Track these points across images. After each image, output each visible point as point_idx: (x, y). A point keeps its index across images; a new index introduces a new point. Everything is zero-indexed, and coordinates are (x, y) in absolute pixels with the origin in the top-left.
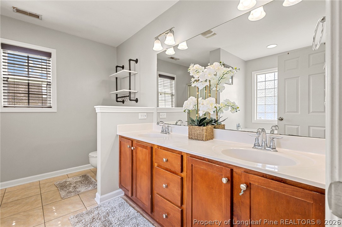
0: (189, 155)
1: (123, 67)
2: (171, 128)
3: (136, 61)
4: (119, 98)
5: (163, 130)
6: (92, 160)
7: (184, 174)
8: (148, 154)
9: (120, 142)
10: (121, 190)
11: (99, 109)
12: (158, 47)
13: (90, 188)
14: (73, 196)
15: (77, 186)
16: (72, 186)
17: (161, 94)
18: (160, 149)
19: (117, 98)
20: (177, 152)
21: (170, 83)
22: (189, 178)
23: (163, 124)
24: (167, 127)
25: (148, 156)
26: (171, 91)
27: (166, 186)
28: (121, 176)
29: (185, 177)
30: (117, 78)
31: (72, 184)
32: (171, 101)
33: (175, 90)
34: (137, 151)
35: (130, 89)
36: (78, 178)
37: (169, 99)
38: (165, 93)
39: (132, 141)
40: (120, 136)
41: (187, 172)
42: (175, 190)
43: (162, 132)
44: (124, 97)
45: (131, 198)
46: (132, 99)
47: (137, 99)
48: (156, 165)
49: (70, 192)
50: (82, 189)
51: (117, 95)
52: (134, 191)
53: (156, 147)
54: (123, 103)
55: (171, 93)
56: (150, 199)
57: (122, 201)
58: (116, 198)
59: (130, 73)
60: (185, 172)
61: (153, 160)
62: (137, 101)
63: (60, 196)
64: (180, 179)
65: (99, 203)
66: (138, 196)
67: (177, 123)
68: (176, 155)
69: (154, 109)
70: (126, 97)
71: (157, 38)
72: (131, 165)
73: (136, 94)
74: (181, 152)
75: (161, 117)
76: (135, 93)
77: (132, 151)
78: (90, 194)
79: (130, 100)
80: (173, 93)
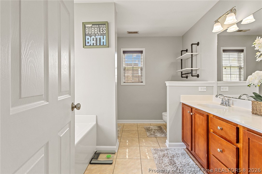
0: (246, 128)
1: (187, 51)
2: (233, 101)
3: (198, 44)
4: (183, 74)
5: (223, 102)
6: (164, 117)
7: (240, 145)
8: (204, 120)
9: (183, 108)
10: (183, 143)
11: (168, 83)
12: (218, 28)
13: (163, 136)
14: (153, 137)
15: (155, 132)
16: (153, 131)
17: (225, 68)
18: (216, 118)
19: (182, 74)
20: (233, 123)
21: (238, 56)
22: (246, 150)
23: (222, 97)
24: (228, 100)
25: (205, 122)
26: (238, 64)
27: (220, 151)
28: (183, 133)
29: (242, 148)
30: (182, 60)
31: (152, 130)
32: (239, 74)
33: (244, 63)
34: (195, 116)
35: (192, 67)
36: (156, 127)
37: (236, 72)
38: (230, 67)
39: (192, 108)
40: (182, 103)
41: (243, 144)
42: (230, 157)
43: (222, 104)
44: (187, 73)
45: (191, 151)
46: (193, 75)
47: (198, 75)
48: (211, 131)
49: (151, 134)
50: (158, 135)
51: (182, 72)
52: (193, 147)
53: (212, 116)
54: (187, 78)
55: (238, 66)
56: (206, 158)
57: (184, 152)
58: (180, 148)
59: (192, 55)
60: (242, 144)
61: (209, 126)
62: (198, 76)
63: (146, 135)
64: (236, 149)
65: (168, 147)
66: (196, 152)
67: (240, 96)
68: (231, 126)
69: (214, 83)
70: (189, 73)
71: (217, 21)
72: (190, 127)
73: (198, 71)
74: (237, 124)
75: (222, 90)
76: (196, 70)
77: (192, 116)
78: (162, 139)
79: (192, 76)
80: (242, 66)
